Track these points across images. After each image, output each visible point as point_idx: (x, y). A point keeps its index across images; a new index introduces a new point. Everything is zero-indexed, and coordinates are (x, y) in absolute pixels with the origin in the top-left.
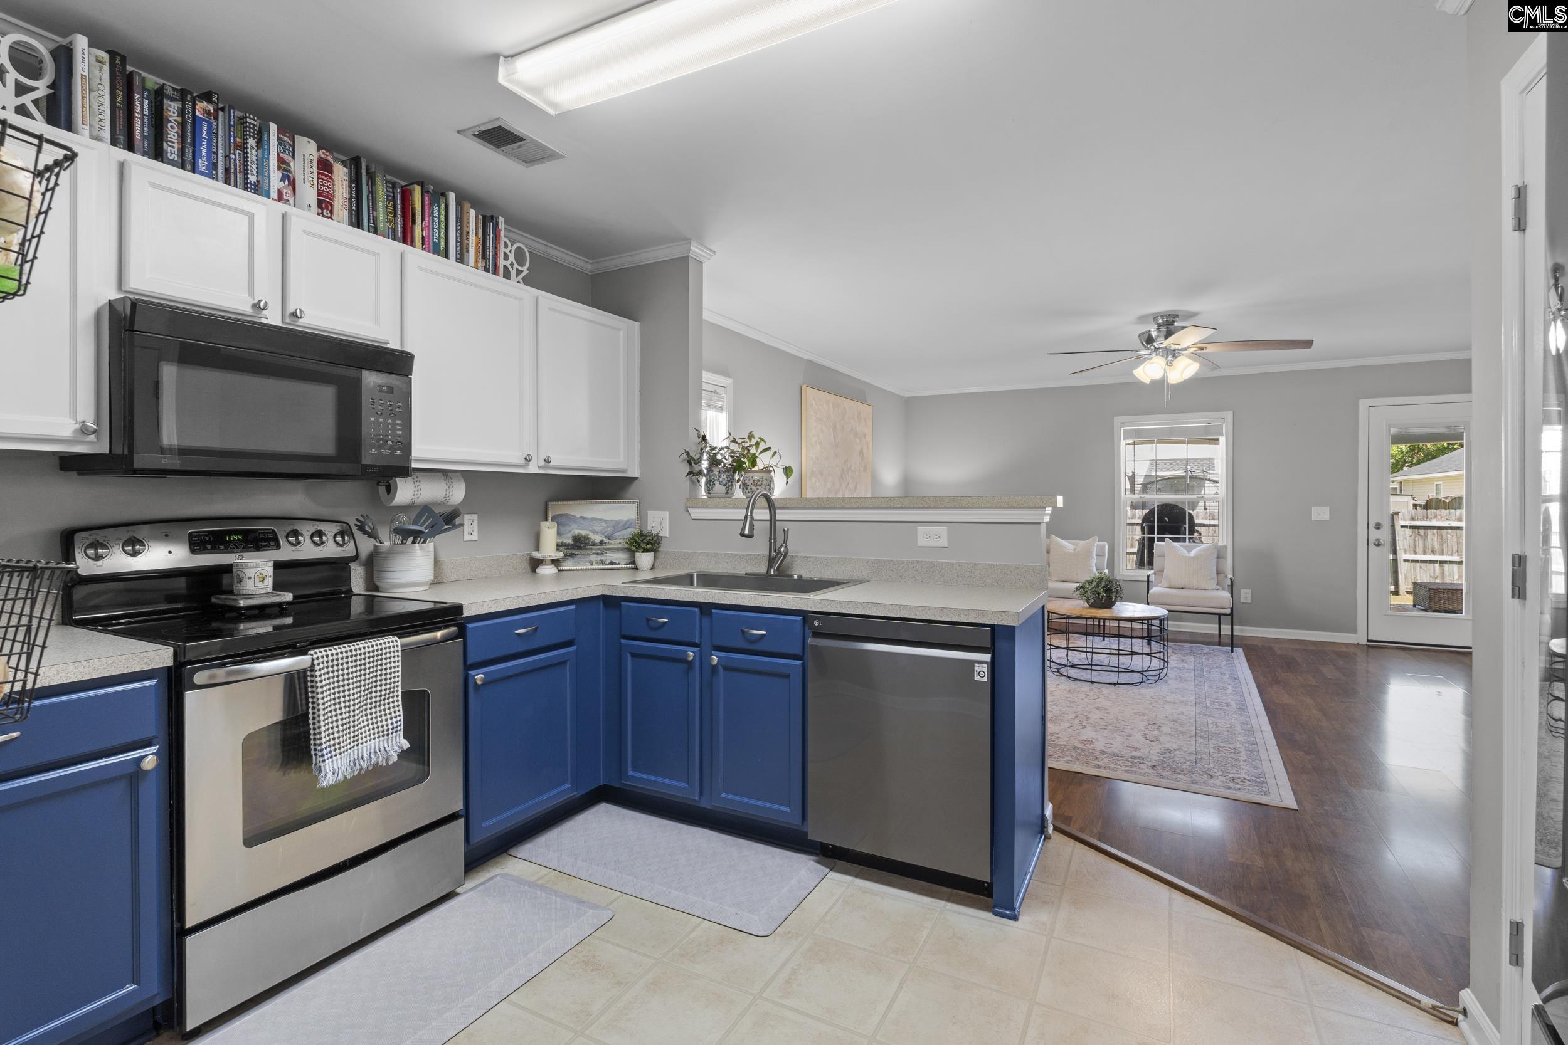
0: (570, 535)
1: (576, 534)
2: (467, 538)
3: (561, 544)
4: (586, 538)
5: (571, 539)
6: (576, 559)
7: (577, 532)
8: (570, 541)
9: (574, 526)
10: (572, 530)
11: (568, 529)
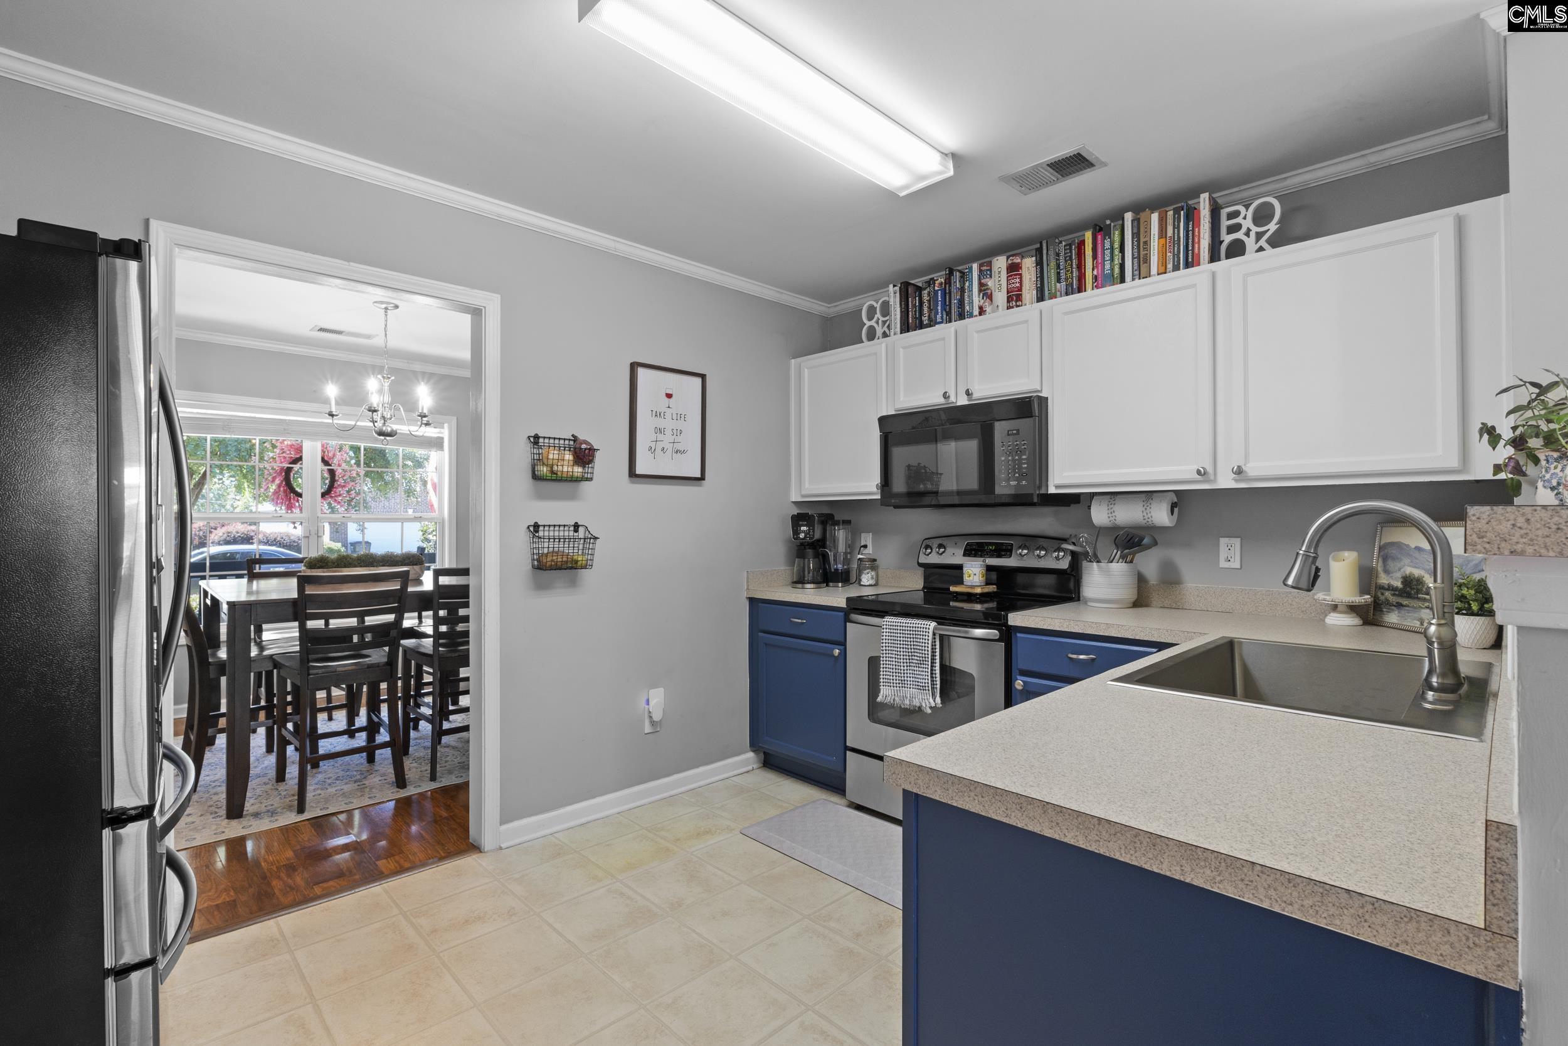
0: (1399, 575)
1: (1408, 573)
2: (1223, 564)
3: (1386, 587)
4: (1420, 581)
5: (1401, 580)
6: (1403, 612)
7: (1408, 570)
8: (1398, 584)
9: (1407, 561)
10: (1404, 566)
11: (1399, 565)
